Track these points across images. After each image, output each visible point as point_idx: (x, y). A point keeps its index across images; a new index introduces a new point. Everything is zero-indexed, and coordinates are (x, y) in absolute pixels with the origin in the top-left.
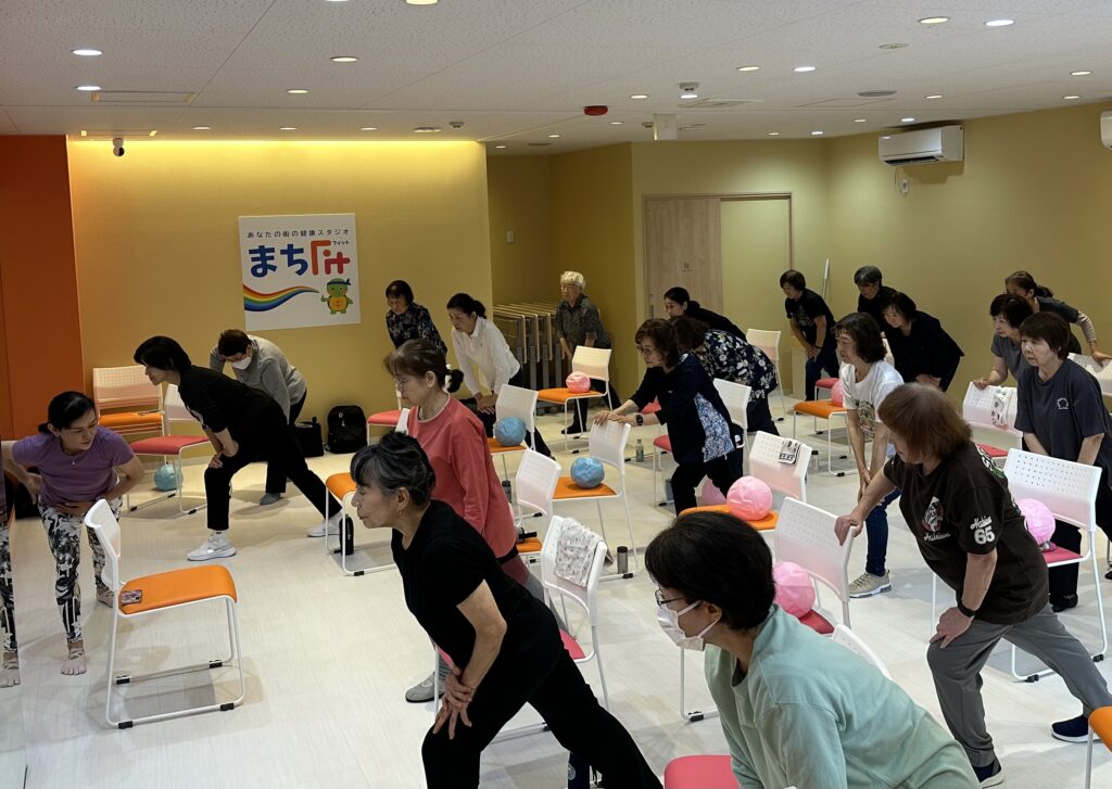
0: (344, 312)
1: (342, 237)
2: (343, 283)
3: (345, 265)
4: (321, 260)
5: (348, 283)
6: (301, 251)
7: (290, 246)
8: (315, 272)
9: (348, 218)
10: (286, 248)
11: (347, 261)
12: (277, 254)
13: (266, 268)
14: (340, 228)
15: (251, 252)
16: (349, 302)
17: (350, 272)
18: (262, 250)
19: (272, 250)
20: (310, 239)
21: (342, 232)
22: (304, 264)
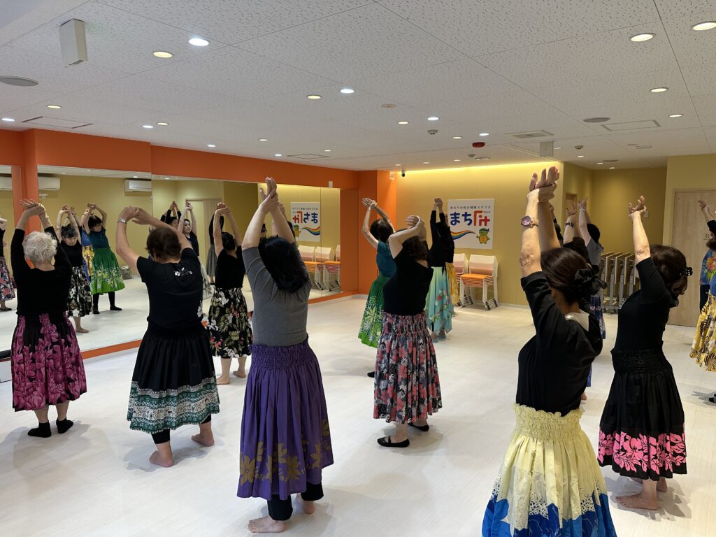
0: (485, 243)
1: (487, 210)
2: (486, 230)
3: (488, 223)
4: (478, 219)
5: (488, 230)
6: (470, 215)
7: (466, 213)
8: (475, 224)
9: (491, 201)
10: (464, 213)
11: (489, 220)
12: (460, 216)
13: (456, 221)
14: (487, 205)
15: (451, 215)
16: (488, 239)
17: (490, 226)
18: (455, 214)
19: (459, 214)
20: (474, 210)
21: (488, 207)
22: (471, 220)
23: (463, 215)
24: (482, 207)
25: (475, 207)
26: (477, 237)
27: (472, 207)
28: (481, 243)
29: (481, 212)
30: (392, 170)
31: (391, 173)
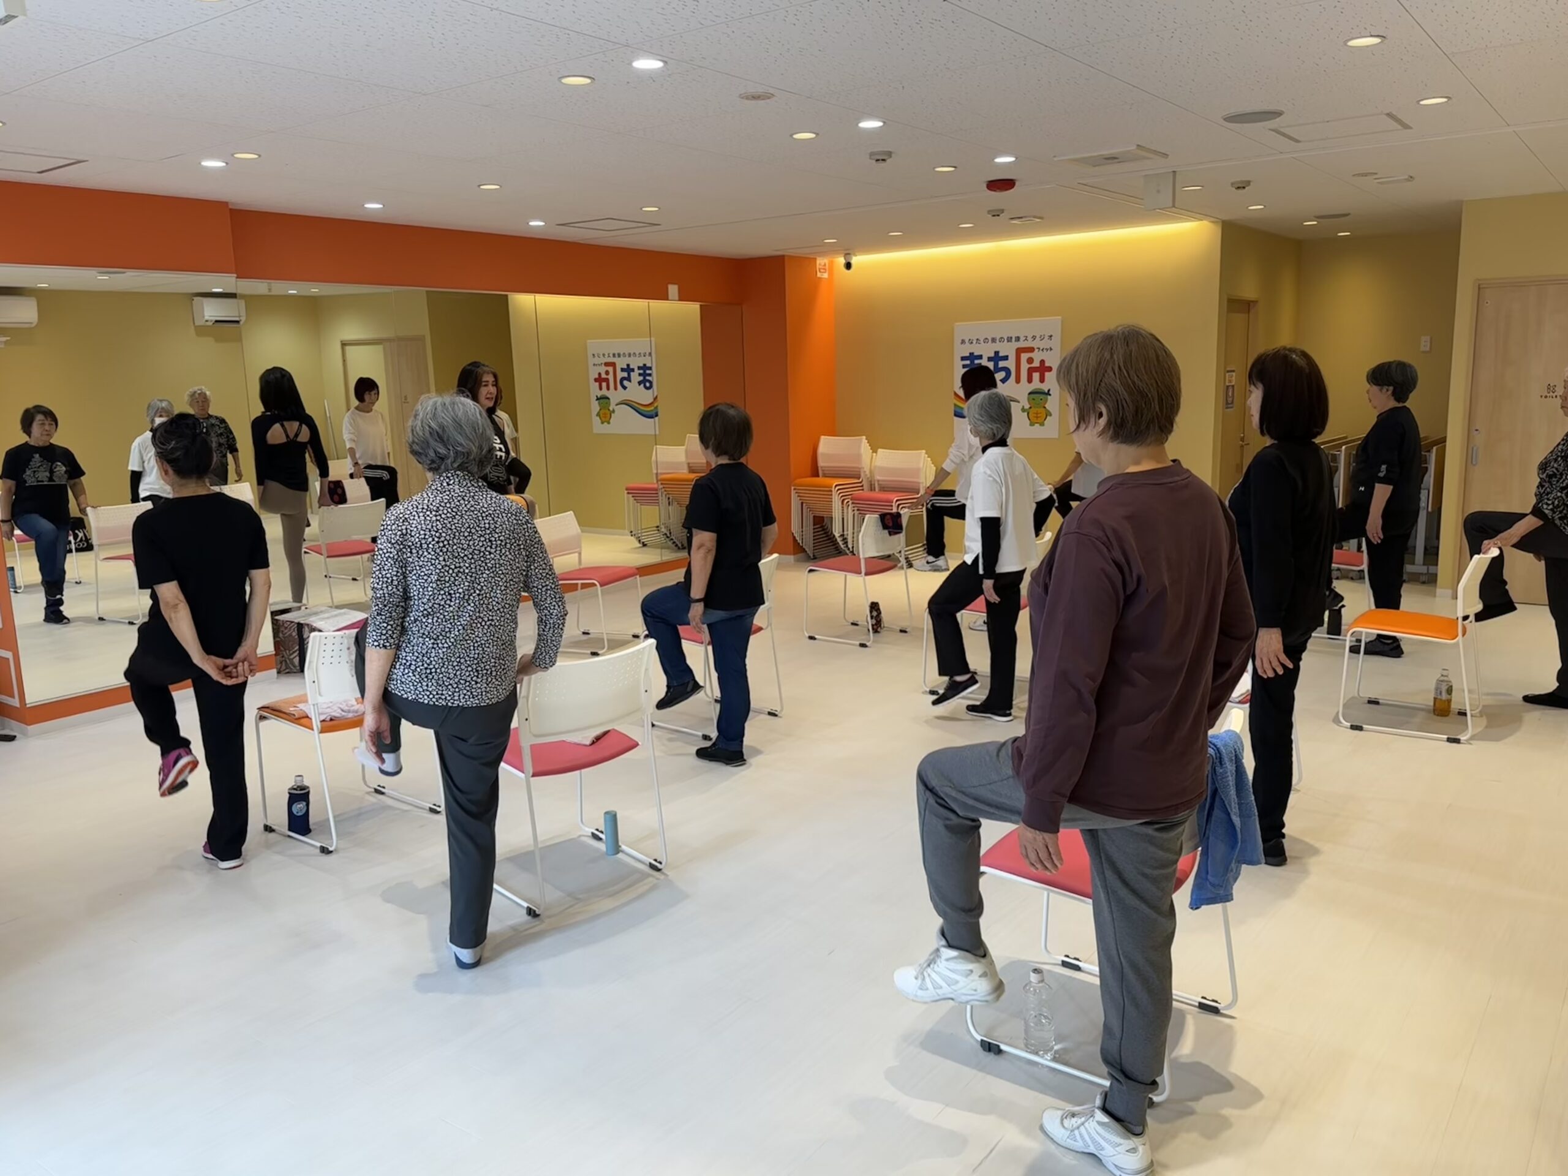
0: (1042, 424)
2: (1043, 393)
4: (1025, 367)
6: (1006, 358)
7: (997, 353)
8: (1018, 381)
9: (1052, 324)
10: (992, 355)
15: (963, 359)
16: (1048, 414)
20: (1015, 345)
21: (1047, 338)
24: (1034, 338)
25: (1018, 339)
26: (1023, 410)
27: (1009, 339)
28: (1032, 424)
29: (1031, 350)
30: (823, 254)
31: (821, 261)
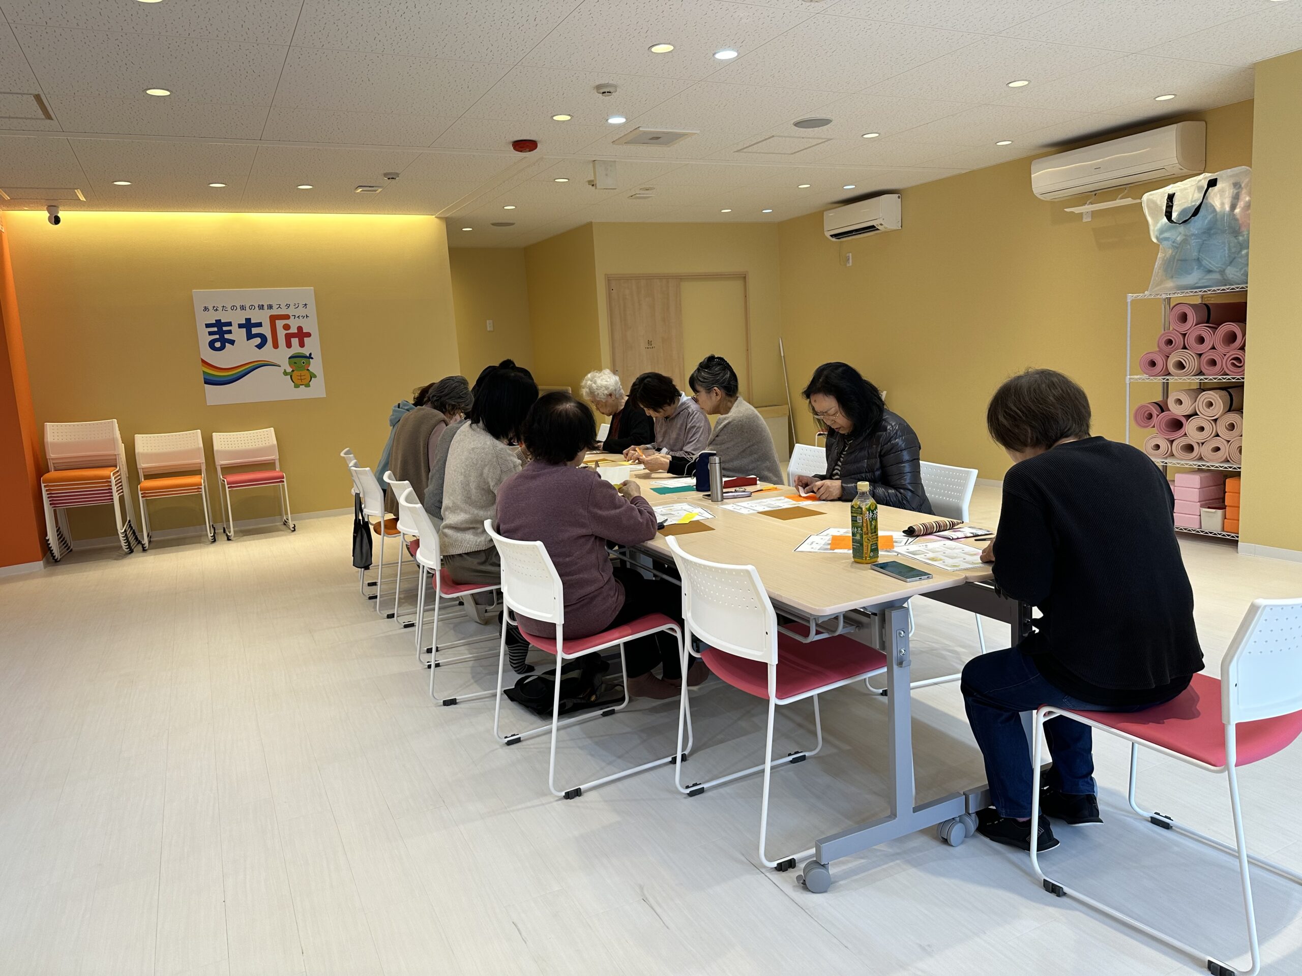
0: (308, 385)
1: (301, 311)
2: (305, 357)
3: (306, 339)
4: (281, 334)
5: (310, 357)
6: (259, 325)
7: (248, 320)
8: (276, 346)
9: (307, 293)
10: (244, 322)
11: (308, 335)
12: (234, 328)
13: (224, 342)
14: (298, 303)
15: (208, 326)
16: (313, 376)
17: (312, 346)
18: (219, 324)
19: (229, 324)
20: (268, 313)
21: (301, 306)
22: (263, 338)
23: (240, 326)
24: (288, 306)
25: (270, 307)
26: (285, 373)
27: (261, 307)
28: (297, 386)
29: (287, 317)
